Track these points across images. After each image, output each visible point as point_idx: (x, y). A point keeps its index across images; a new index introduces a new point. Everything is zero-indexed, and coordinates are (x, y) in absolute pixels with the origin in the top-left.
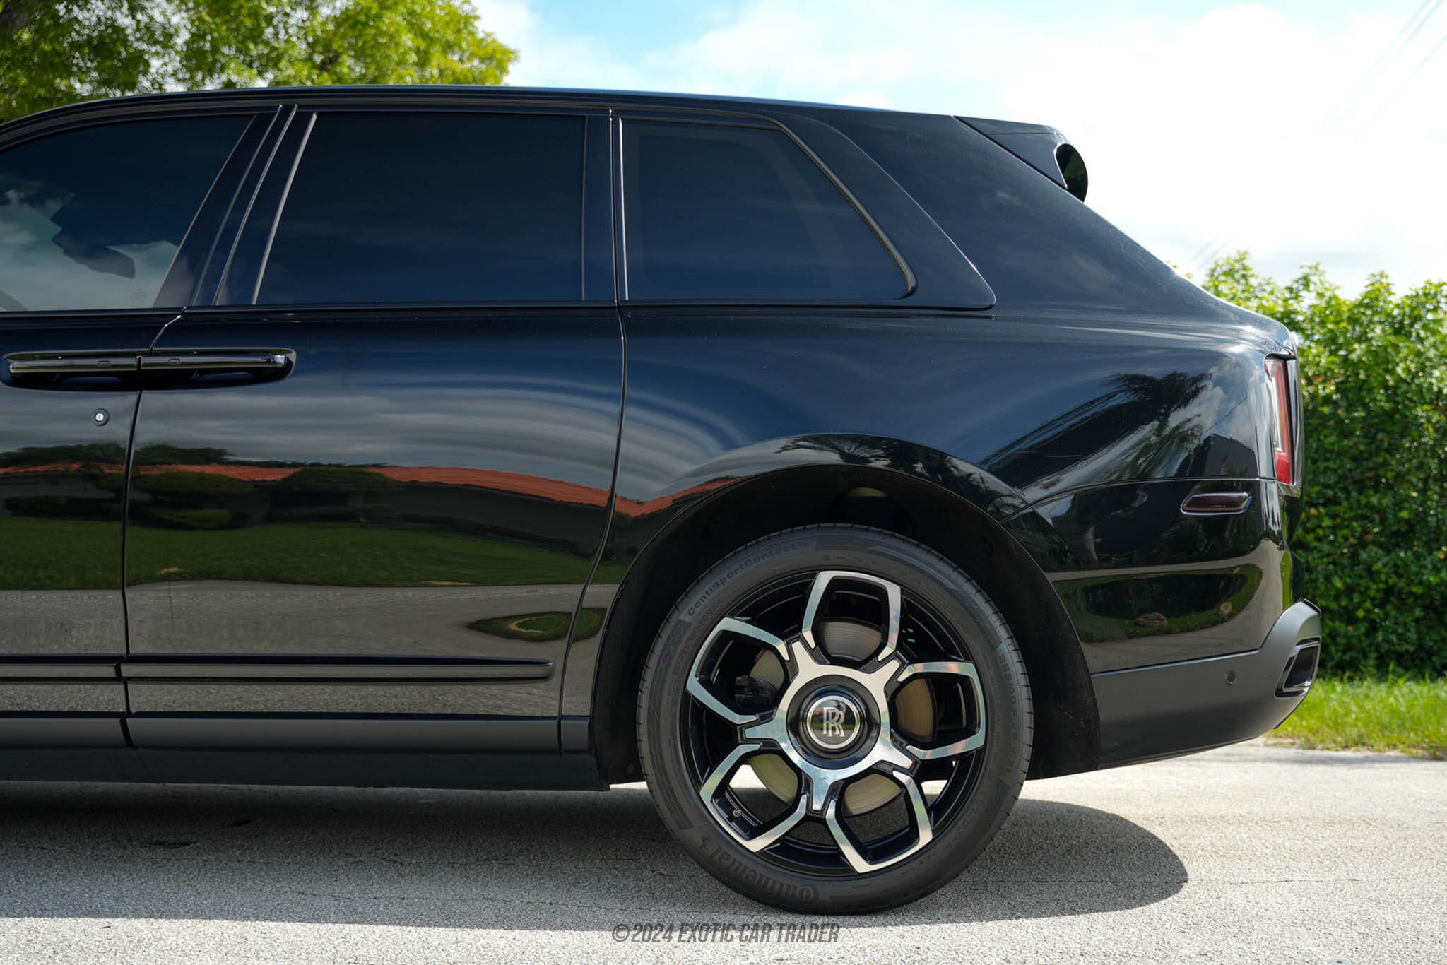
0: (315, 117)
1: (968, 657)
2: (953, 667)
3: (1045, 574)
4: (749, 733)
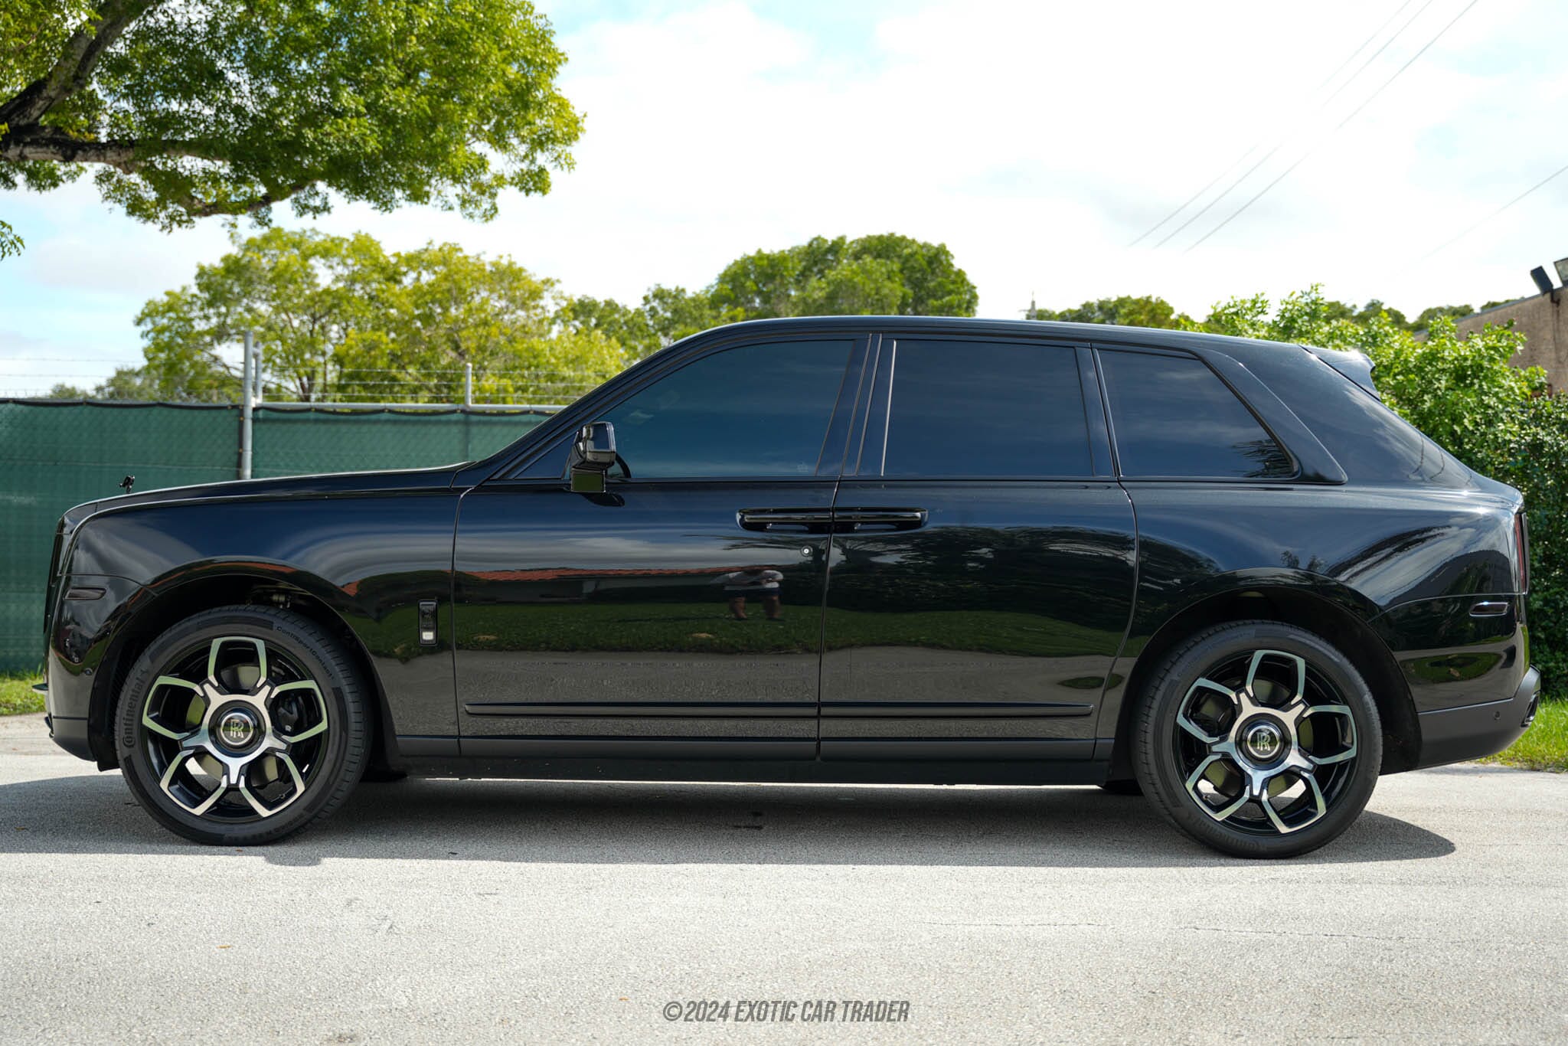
0: (895, 343)
1: (1346, 703)
2: (1334, 709)
3: (1394, 653)
4: (1215, 748)
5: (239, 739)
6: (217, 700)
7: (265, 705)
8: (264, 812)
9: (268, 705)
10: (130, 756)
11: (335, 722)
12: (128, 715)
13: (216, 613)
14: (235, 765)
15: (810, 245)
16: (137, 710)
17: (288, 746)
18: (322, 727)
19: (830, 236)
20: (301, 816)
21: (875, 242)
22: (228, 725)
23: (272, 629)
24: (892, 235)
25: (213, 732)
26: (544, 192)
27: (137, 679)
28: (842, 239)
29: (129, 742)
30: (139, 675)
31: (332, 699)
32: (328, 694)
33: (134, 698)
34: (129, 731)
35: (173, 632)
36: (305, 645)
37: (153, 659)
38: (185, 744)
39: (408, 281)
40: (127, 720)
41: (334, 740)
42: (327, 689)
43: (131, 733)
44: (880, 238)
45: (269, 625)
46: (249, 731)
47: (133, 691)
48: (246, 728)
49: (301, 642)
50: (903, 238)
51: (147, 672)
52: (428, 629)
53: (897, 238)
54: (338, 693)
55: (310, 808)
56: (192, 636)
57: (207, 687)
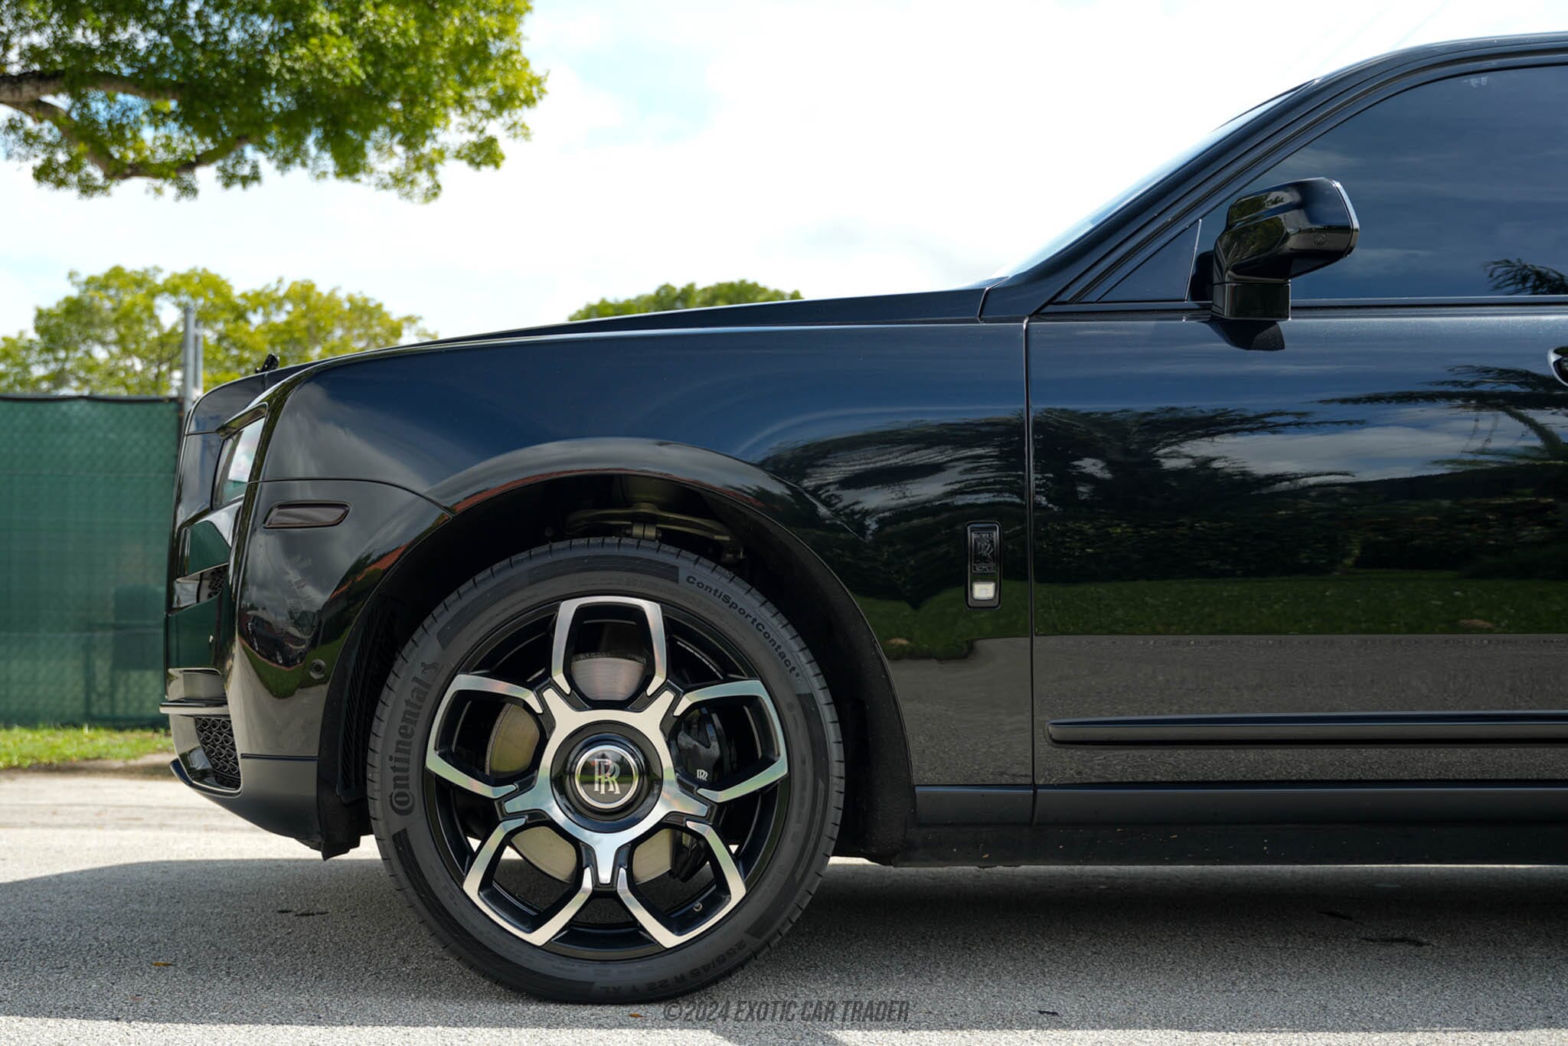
5: (610, 797)
6: (567, 720)
7: (662, 729)
8: (667, 938)
9: (668, 730)
10: (405, 830)
11: (804, 762)
12: (398, 750)
13: (562, 551)
14: (606, 846)
15: (658, 293)
16: (416, 740)
17: (712, 808)
18: (777, 772)
19: (679, 284)
20: (741, 945)
21: (725, 290)
22: (588, 768)
23: (677, 581)
24: (743, 282)
25: (560, 781)
26: (497, 166)
27: (415, 679)
28: (691, 286)
29: (400, 803)
30: (418, 672)
31: (795, 716)
32: (790, 707)
33: (410, 718)
34: (400, 782)
35: (482, 589)
36: (742, 611)
37: (445, 639)
38: (511, 806)
39: (256, 319)
40: (397, 760)
41: (802, 798)
42: (786, 698)
43: (407, 786)
44: (731, 286)
45: (670, 573)
46: (631, 782)
47: (407, 702)
48: (625, 773)
49: (733, 606)
50: (755, 286)
51: (434, 666)
52: (984, 578)
53: (748, 285)
54: (807, 703)
55: (758, 928)
56: (518, 596)
57: (550, 695)
